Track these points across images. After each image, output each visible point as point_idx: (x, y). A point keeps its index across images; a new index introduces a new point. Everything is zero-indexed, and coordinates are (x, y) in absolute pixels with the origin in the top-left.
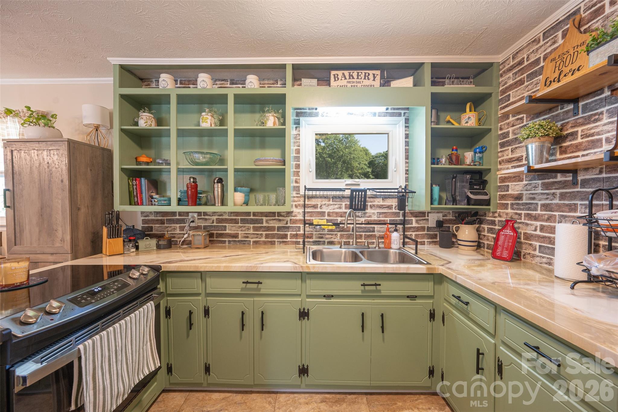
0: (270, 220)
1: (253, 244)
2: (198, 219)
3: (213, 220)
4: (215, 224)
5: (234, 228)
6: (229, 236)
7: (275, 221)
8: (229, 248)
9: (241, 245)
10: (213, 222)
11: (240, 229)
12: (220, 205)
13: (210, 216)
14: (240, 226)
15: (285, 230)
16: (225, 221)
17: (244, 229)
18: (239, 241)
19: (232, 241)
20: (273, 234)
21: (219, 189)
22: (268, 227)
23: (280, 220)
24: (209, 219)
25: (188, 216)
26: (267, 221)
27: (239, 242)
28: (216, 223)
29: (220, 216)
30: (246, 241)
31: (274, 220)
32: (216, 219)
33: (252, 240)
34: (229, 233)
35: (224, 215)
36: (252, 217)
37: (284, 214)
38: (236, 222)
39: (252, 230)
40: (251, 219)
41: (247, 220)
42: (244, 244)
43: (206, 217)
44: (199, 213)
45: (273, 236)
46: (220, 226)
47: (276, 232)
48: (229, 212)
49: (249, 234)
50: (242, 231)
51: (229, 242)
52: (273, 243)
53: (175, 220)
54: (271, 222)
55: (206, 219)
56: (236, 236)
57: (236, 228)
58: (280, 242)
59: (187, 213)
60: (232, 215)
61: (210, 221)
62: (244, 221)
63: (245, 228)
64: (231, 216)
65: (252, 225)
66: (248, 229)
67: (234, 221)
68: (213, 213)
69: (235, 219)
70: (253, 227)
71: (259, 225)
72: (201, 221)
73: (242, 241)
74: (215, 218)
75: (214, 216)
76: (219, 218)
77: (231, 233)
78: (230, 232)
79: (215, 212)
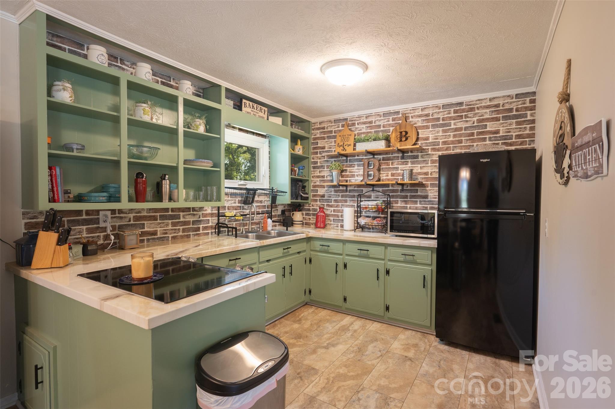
0: (186, 215)
1: (171, 239)
2: (112, 218)
3: (130, 218)
4: (132, 222)
5: (153, 225)
6: (148, 234)
7: (190, 216)
8: (148, 246)
9: (160, 242)
10: (130, 221)
11: (159, 226)
12: (167, 201)
13: (126, 214)
14: (159, 223)
15: (199, 224)
16: (144, 218)
17: (162, 225)
18: (158, 238)
19: (151, 239)
20: (189, 227)
22: (185, 221)
23: (194, 215)
24: (125, 217)
25: (98, 215)
26: (184, 217)
27: (158, 239)
28: (134, 222)
29: (138, 213)
30: (165, 237)
31: (190, 214)
32: (134, 217)
33: (170, 236)
34: (147, 231)
35: (142, 212)
36: (170, 213)
37: (197, 208)
38: (155, 218)
39: (170, 226)
40: (170, 215)
41: (166, 216)
42: (163, 240)
43: (122, 215)
44: (113, 211)
45: (189, 230)
46: (139, 224)
47: (191, 226)
48: (147, 209)
49: (168, 230)
50: (161, 227)
51: (148, 240)
52: (188, 236)
53: (81, 220)
54: (187, 217)
55: (121, 218)
56: (155, 233)
57: (155, 225)
58: (195, 235)
59: (98, 212)
60: (151, 211)
61: (126, 219)
62: (163, 217)
63: (164, 225)
64: (149, 213)
65: (170, 221)
66: (167, 225)
67: (152, 217)
68: (130, 211)
69: (154, 216)
70: (172, 223)
71: (177, 220)
72: (115, 219)
73: (161, 238)
74: (131, 216)
75: (132, 213)
76: (136, 216)
77: (150, 231)
78: (149, 230)
79: (132, 209)
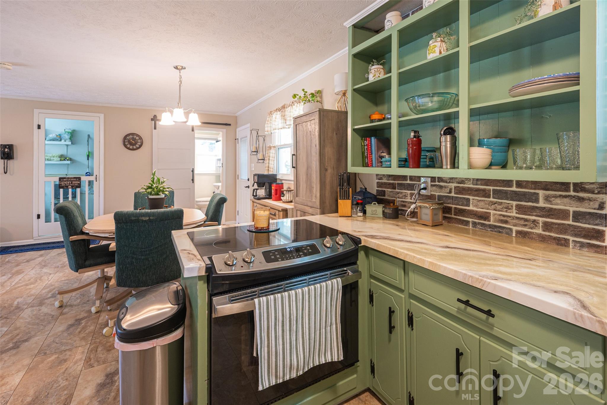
0: (556, 197)
1: (516, 235)
2: (432, 185)
3: (451, 189)
4: (453, 194)
5: (482, 203)
6: (473, 214)
7: (566, 200)
8: (475, 233)
9: (494, 232)
10: (450, 192)
11: (493, 207)
12: (449, 167)
13: (447, 182)
14: (492, 202)
15: (597, 222)
16: (468, 191)
17: (499, 207)
18: (490, 226)
19: (479, 223)
20: (563, 224)
21: (448, 143)
22: (551, 210)
23: (581, 200)
24: (445, 187)
25: (420, 181)
26: (547, 199)
27: (490, 228)
28: (455, 194)
29: (461, 183)
30: (504, 228)
31: (566, 197)
32: (455, 187)
33: (515, 229)
34: (473, 211)
35: (466, 182)
36: (514, 189)
37: (592, 186)
38: (485, 194)
39: (514, 211)
40: (513, 191)
41: (506, 192)
42: (500, 232)
43: (442, 184)
44: (433, 179)
45: (564, 229)
46: (461, 198)
47: (570, 222)
48: (473, 179)
49: (510, 217)
50: (495, 210)
51: (475, 224)
52: (564, 243)
53: (406, 184)
54: (558, 201)
55: (441, 187)
56: (485, 217)
57: (486, 204)
58: (582, 245)
59: (419, 178)
60: (479, 183)
61: (446, 189)
62: (498, 194)
63: (501, 207)
64: (476, 185)
65: (514, 203)
66: (508, 208)
67: (481, 192)
68: (450, 179)
69: (484, 190)
70: (517, 206)
71: (530, 204)
72: (434, 188)
73: (496, 227)
74: (453, 185)
75: (452, 183)
76: (458, 187)
77: (477, 211)
78: (475, 209)
79: (453, 178)
